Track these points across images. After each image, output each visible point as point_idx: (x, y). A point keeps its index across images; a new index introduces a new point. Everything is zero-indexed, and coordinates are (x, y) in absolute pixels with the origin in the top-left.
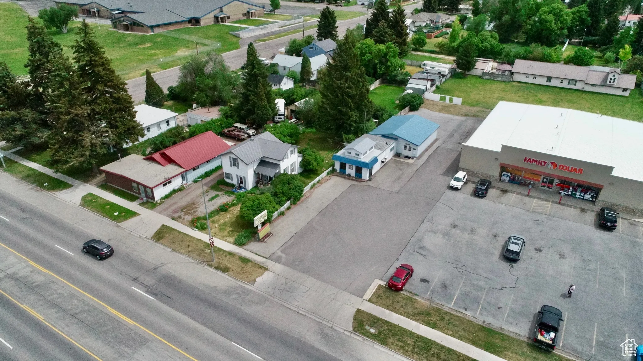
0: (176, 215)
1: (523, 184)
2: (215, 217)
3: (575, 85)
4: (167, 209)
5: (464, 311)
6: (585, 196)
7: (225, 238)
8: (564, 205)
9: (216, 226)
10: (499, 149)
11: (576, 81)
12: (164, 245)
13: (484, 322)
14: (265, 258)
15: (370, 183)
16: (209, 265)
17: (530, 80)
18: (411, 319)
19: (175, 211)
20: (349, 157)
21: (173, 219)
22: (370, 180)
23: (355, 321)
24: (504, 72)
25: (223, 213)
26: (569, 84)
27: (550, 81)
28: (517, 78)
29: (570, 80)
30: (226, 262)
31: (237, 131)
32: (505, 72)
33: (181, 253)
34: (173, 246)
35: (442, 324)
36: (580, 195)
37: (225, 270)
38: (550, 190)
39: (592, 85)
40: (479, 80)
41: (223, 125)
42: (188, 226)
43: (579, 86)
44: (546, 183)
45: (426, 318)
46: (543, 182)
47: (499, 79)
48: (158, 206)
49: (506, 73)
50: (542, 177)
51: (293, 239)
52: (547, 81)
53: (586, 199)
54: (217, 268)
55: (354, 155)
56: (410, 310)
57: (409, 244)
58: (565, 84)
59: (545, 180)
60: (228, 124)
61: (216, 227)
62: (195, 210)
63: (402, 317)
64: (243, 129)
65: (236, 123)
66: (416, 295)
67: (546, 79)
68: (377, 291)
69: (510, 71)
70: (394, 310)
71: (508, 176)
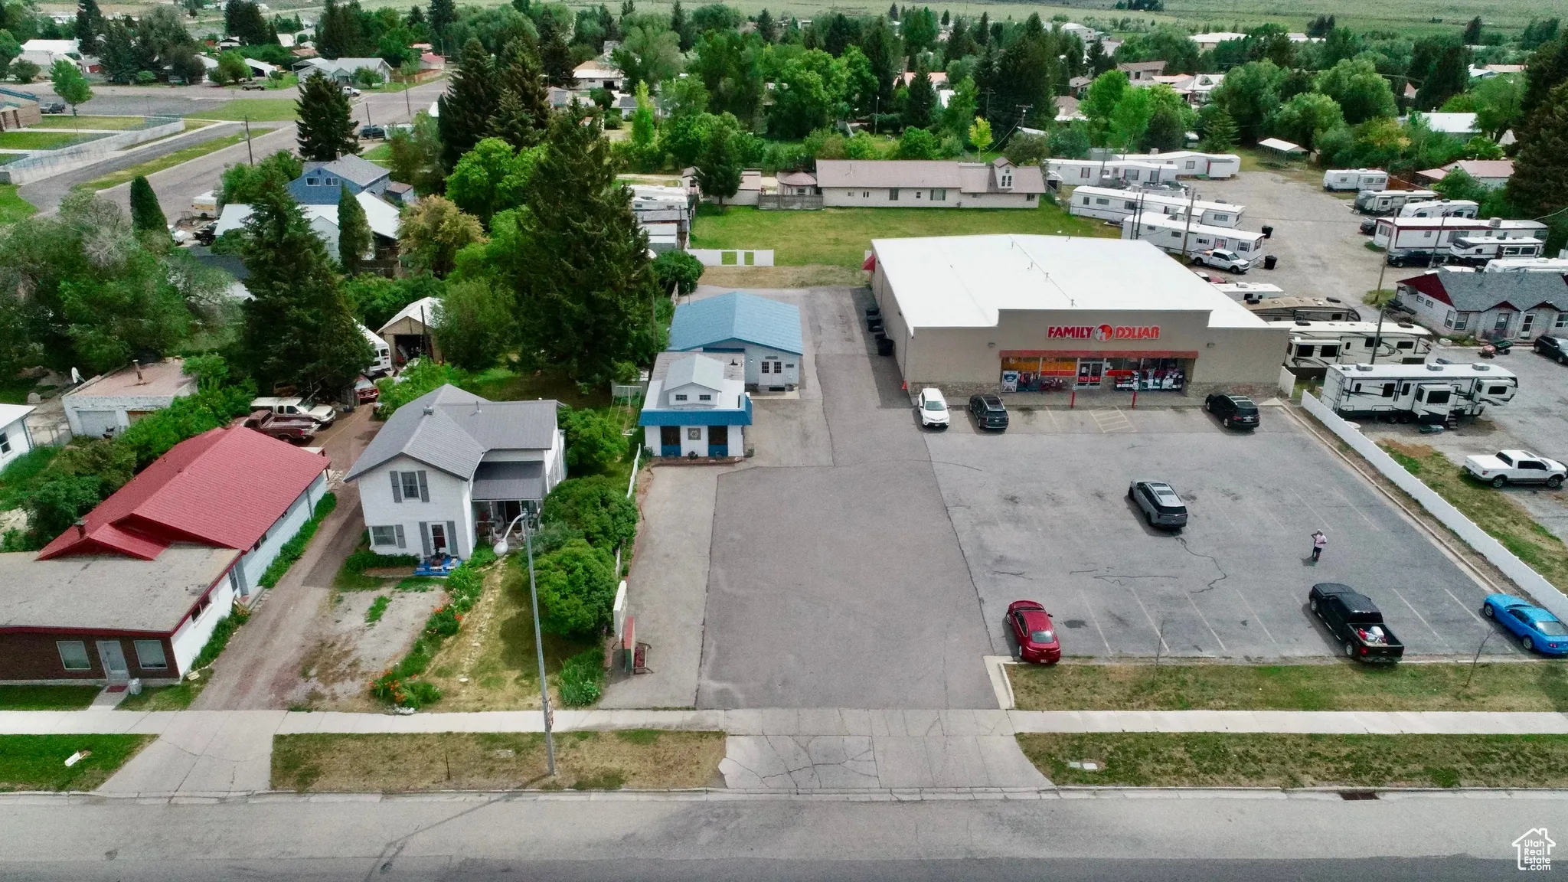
0: (298, 693)
1: (1045, 388)
2: (436, 659)
3: (944, 198)
4: (243, 688)
5: (1197, 654)
6: (1164, 382)
7: (522, 702)
8: (1142, 408)
9: (464, 680)
10: (993, 321)
11: (944, 190)
12: (342, 791)
13: (1247, 658)
14: (688, 709)
15: (754, 462)
16: (547, 789)
17: (858, 200)
18: (1133, 708)
19: (281, 686)
20: (687, 409)
21: (296, 708)
22: (749, 454)
23: (1039, 763)
24: (801, 189)
25: (451, 638)
26: (932, 199)
27: (896, 198)
28: (831, 198)
29: (932, 190)
30: (593, 760)
31: (276, 420)
32: (804, 191)
33: (425, 791)
34: (377, 783)
35: (1191, 693)
36: (1154, 384)
37: (611, 782)
38: (1098, 387)
39: (974, 195)
40: (756, 213)
41: (222, 412)
42: (369, 711)
43: (951, 200)
44: (1085, 375)
45: (1156, 695)
46: (1081, 374)
47: (796, 207)
48: (199, 690)
49: (807, 192)
50: (1079, 362)
51: (709, 639)
52: (891, 199)
53: (1166, 390)
54: (581, 786)
55: (697, 400)
56: (1115, 693)
57: (972, 563)
58: (925, 201)
59: (1084, 370)
60: (235, 406)
61: (465, 684)
62: (350, 660)
63: (1111, 713)
64: (291, 409)
65: (256, 397)
66: (1091, 658)
67: (887, 194)
68: (1015, 679)
69: (813, 186)
70: (1085, 705)
71: (1015, 377)
